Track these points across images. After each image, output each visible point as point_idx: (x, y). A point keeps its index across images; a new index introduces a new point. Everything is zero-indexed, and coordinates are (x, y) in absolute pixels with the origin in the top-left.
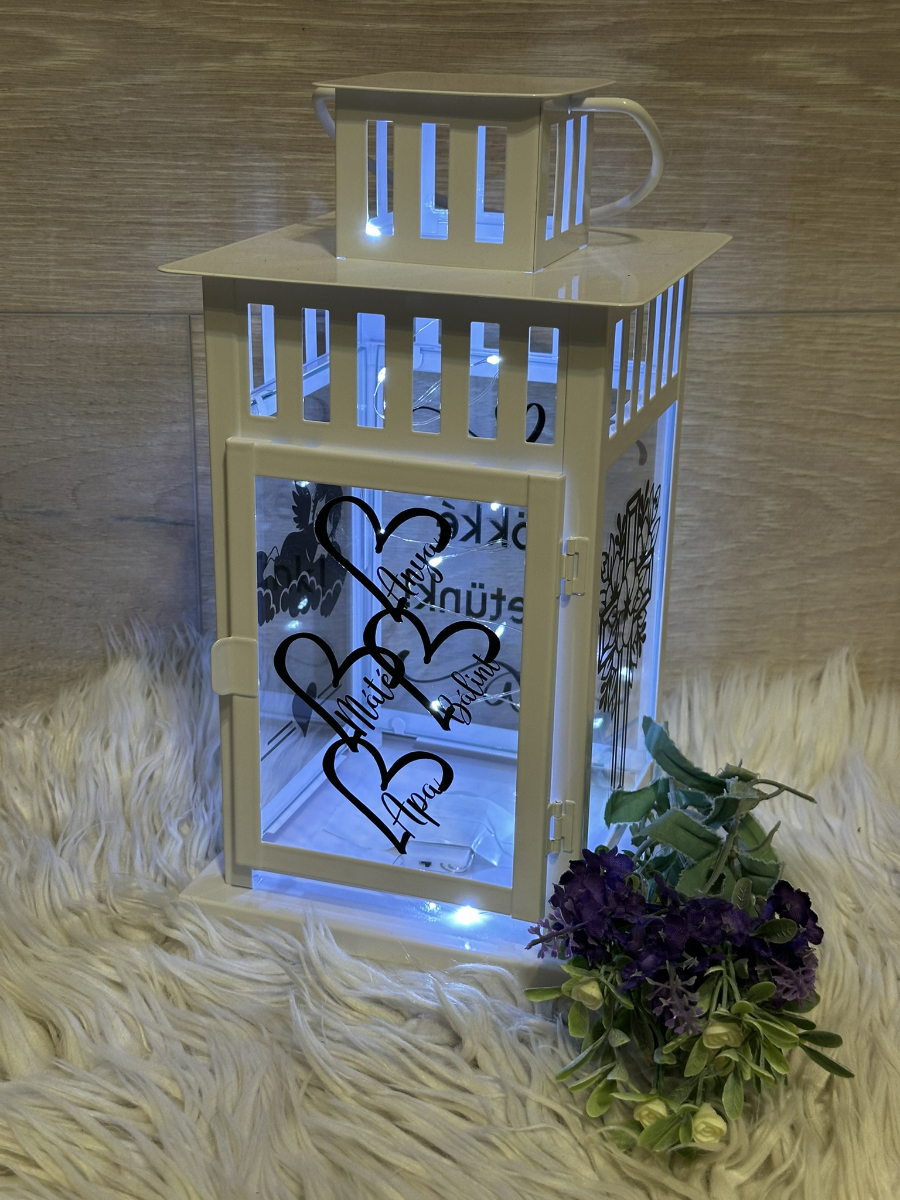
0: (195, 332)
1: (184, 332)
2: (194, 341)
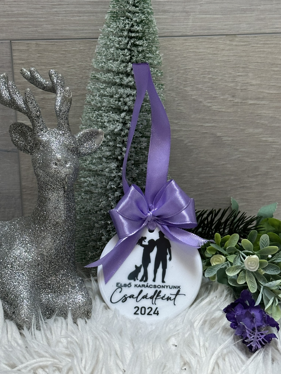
0: (14, 50)
1: (8, 50)
2: (14, 54)
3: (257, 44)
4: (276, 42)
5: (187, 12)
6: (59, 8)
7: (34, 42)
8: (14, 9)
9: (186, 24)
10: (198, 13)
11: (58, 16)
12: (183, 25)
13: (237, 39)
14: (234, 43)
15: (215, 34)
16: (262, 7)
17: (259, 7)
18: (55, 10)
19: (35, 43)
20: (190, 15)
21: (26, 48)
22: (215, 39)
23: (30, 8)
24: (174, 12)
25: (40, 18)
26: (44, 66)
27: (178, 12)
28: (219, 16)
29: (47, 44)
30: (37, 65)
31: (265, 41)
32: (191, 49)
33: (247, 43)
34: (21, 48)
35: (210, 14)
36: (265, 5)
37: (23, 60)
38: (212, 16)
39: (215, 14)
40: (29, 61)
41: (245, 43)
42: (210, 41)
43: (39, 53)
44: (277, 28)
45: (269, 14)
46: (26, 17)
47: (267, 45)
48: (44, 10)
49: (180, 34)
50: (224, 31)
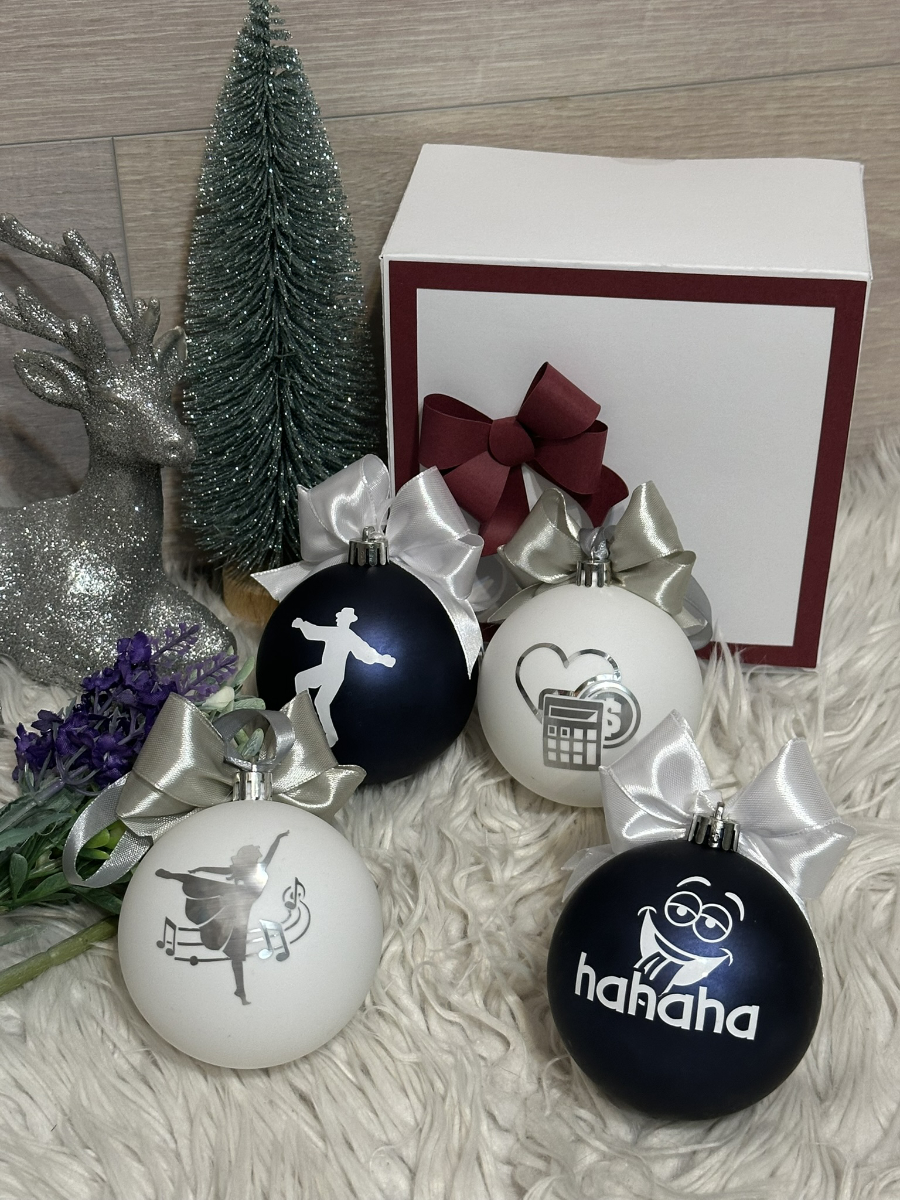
3: (610, 111)
4: (645, 106)
5: (472, 59)
6: (209, 66)
7: (160, 137)
8: (119, 74)
9: (470, 81)
10: (494, 60)
11: (210, 83)
12: (465, 84)
13: (571, 106)
14: (565, 114)
15: (527, 97)
16: (620, 41)
17: (615, 41)
18: (204, 70)
19: (162, 138)
20: (478, 64)
21: (146, 151)
22: (528, 108)
23: (151, 71)
24: (445, 60)
25: (171, 88)
26: (182, 182)
27: (454, 60)
28: (536, 63)
29: (187, 139)
30: (169, 181)
31: (624, 105)
32: (480, 130)
33: (590, 112)
34: (135, 150)
35: (518, 60)
36: (627, 35)
37: (139, 174)
38: (523, 64)
39: (530, 60)
40: (152, 175)
41: (586, 113)
42: (518, 112)
43: (171, 159)
44: (649, 79)
45: (635, 53)
46: (144, 89)
47: (630, 114)
48: (179, 72)
49: (458, 102)
50: (546, 91)
